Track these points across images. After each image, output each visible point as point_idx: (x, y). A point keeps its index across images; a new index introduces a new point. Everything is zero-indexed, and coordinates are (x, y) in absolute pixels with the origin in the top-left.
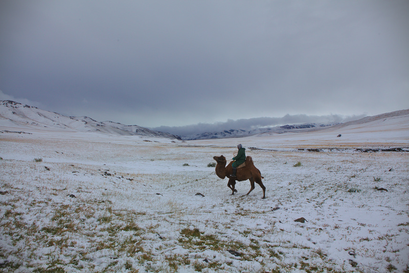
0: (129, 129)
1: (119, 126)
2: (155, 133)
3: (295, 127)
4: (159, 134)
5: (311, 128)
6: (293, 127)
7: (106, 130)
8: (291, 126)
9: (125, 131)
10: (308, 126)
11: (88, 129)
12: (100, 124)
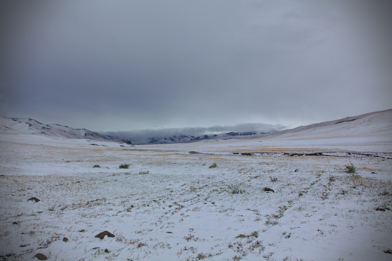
0: (77, 132)
1: (67, 130)
2: (105, 137)
3: (239, 134)
4: (109, 138)
5: (253, 135)
6: (238, 134)
7: (52, 133)
8: (236, 133)
9: (73, 134)
10: (250, 134)
11: (32, 131)
12: (46, 127)
